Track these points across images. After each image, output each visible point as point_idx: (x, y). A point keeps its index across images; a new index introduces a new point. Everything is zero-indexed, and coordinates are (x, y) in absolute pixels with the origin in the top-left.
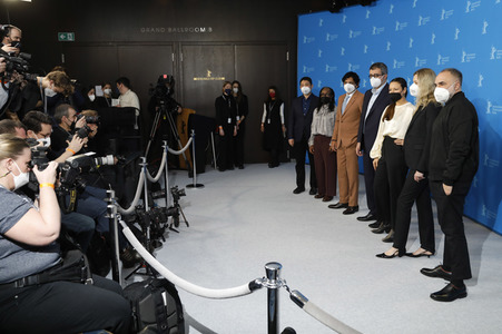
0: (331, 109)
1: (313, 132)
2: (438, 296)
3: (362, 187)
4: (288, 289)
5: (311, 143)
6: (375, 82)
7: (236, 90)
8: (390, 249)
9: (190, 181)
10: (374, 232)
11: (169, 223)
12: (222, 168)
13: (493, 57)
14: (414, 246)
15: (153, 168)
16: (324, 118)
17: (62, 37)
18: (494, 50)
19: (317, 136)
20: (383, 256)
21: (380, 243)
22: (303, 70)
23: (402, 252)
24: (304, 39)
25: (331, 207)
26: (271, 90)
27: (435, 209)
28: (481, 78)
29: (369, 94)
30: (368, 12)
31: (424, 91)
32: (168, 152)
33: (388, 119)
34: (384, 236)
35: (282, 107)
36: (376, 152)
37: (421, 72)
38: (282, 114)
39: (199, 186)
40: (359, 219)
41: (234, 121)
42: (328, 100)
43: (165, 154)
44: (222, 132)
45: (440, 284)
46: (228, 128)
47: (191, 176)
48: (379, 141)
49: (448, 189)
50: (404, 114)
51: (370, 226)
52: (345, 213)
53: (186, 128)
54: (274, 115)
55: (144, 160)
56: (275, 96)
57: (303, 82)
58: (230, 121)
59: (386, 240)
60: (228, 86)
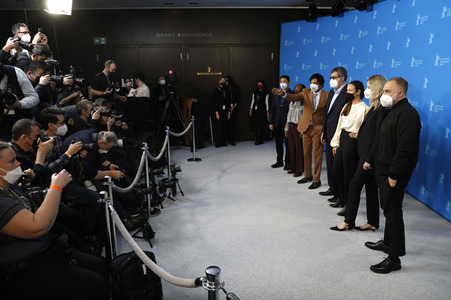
1: (288, 121)
2: (376, 269)
4: (225, 292)
5: (286, 129)
10: (332, 206)
11: (167, 193)
13: (437, 64)
14: (361, 220)
16: (297, 109)
17: (97, 41)
18: (438, 58)
19: (291, 123)
20: (336, 229)
22: (285, 68)
24: (285, 43)
26: (260, 83)
28: (426, 81)
29: (332, 93)
30: (337, 22)
31: (375, 94)
32: (170, 135)
33: (346, 115)
34: (339, 210)
35: (267, 97)
36: (335, 143)
37: (373, 78)
38: (267, 103)
39: (198, 160)
40: (321, 193)
41: (228, 108)
43: (167, 136)
44: (218, 116)
45: (380, 257)
46: (223, 114)
48: (338, 133)
49: (392, 182)
50: (358, 112)
51: (329, 200)
52: (311, 187)
54: (260, 103)
55: (146, 144)
56: (262, 88)
57: (282, 80)
58: (224, 107)
59: (340, 214)
60: (223, 80)
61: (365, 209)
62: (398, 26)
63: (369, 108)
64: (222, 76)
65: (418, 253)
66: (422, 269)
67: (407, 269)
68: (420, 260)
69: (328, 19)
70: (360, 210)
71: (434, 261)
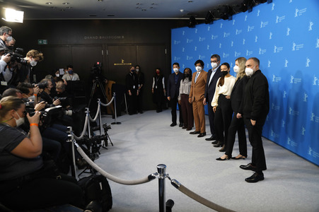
0: (190, 80)
1: (181, 92)
2: (249, 180)
3: (207, 122)
4: (170, 179)
5: (179, 99)
6: (214, 65)
7: (138, 70)
8: (223, 155)
9: (113, 121)
10: (214, 146)
11: (102, 144)
12: (131, 113)
14: (235, 153)
15: (93, 114)
16: (187, 85)
17: (40, 42)
19: (183, 95)
20: (220, 159)
21: (218, 153)
22: (175, 59)
23: (229, 157)
24: (175, 42)
25: (191, 133)
26: (157, 70)
27: (247, 133)
29: (210, 72)
30: (209, 27)
31: (241, 69)
32: (101, 105)
33: (221, 85)
34: (220, 148)
35: (163, 79)
36: (214, 103)
37: (239, 59)
38: (163, 83)
39: (118, 123)
40: (207, 139)
41: (137, 87)
42: (188, 75)
43: (99, 106)
44: (130, 93)
45: (250, 173)
46: (134, 91)
47: (114, 118)
48: (216, 97)
49: (253, 122)
51: (213, 143)
52: (199, 136)
53: (110, 91)
54: (159, 83)
55: (88, 109)
56: (159, 73)
57: (175, 66)
58: (134, 87)
59: (221, 151)
60: (133, 68)
61: (238, 147)
62: (249, 28)
63: (237, 79)
64: (132, 65)
65: (273, 170)
66: (277, 178)
67: (267, 179)
68: (275, 174)
69: (203, 26)
70: (234, 147)
71: (284, 173)
